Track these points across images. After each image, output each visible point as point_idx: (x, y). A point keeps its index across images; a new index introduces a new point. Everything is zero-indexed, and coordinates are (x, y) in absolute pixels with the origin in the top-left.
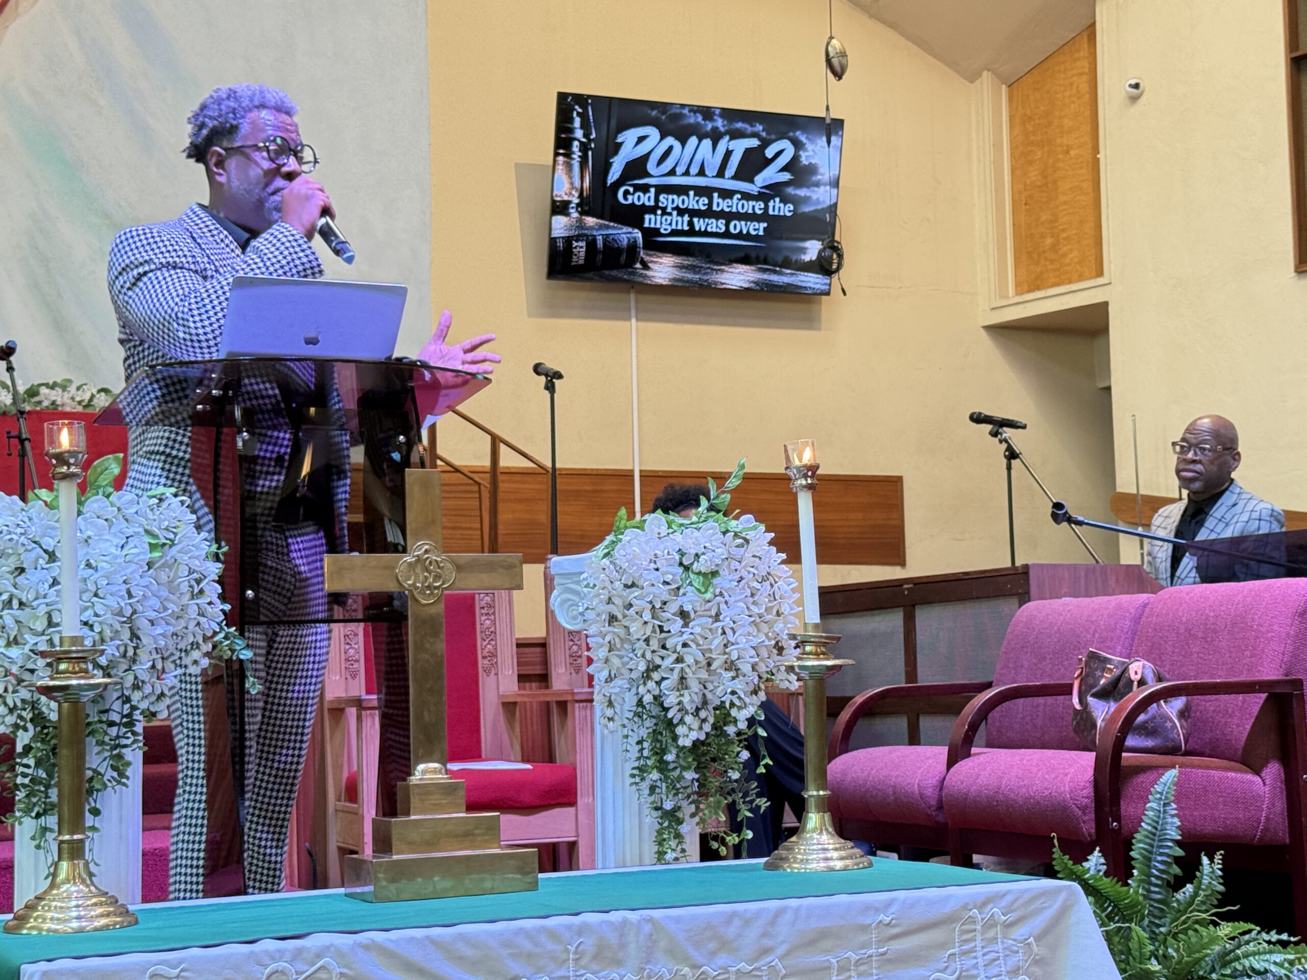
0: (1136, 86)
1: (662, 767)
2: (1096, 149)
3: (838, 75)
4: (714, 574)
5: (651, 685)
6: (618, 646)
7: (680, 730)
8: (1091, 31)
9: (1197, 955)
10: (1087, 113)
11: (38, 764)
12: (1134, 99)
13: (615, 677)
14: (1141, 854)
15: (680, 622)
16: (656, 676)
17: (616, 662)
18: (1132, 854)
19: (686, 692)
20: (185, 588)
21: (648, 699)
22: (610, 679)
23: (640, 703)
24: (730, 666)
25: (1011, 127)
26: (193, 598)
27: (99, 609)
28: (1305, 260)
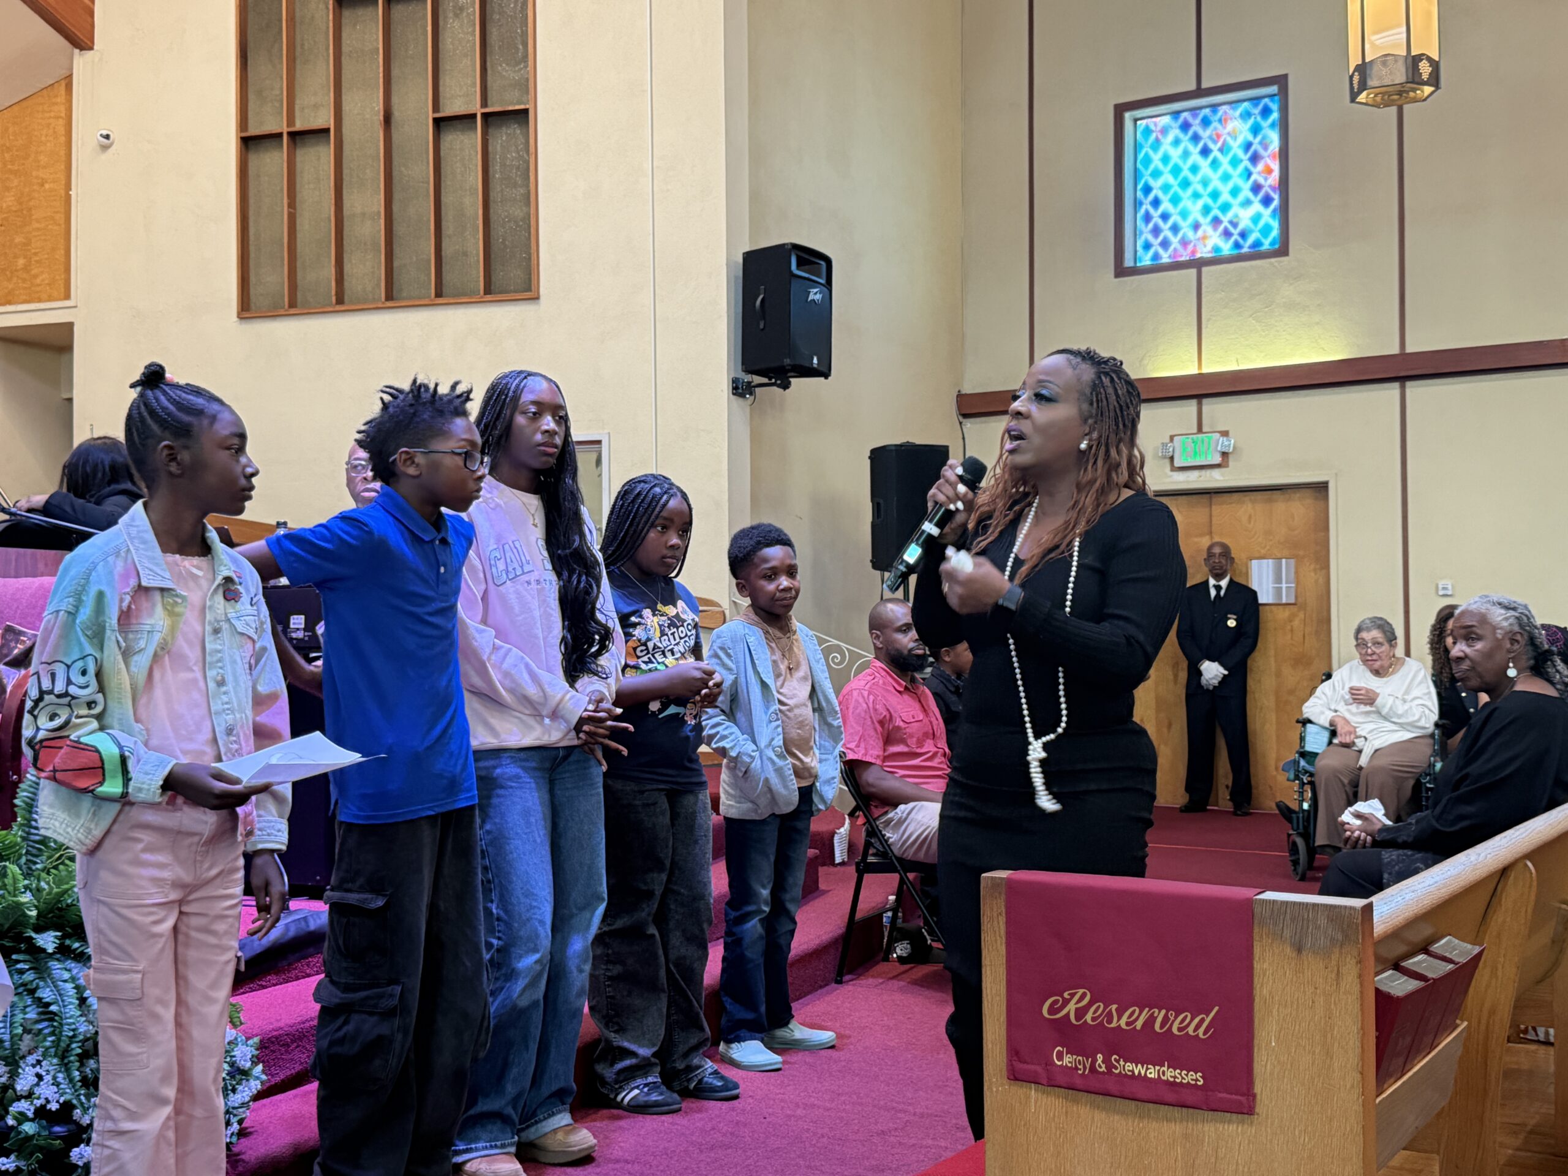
0: (107, 137)
2: (68, 186)
8: (69, 79)
9: (66, 887)
10: (62, 153)
12: (105, 148)
14: (24, 802)
18: (16, 802)
28: (247, 308)
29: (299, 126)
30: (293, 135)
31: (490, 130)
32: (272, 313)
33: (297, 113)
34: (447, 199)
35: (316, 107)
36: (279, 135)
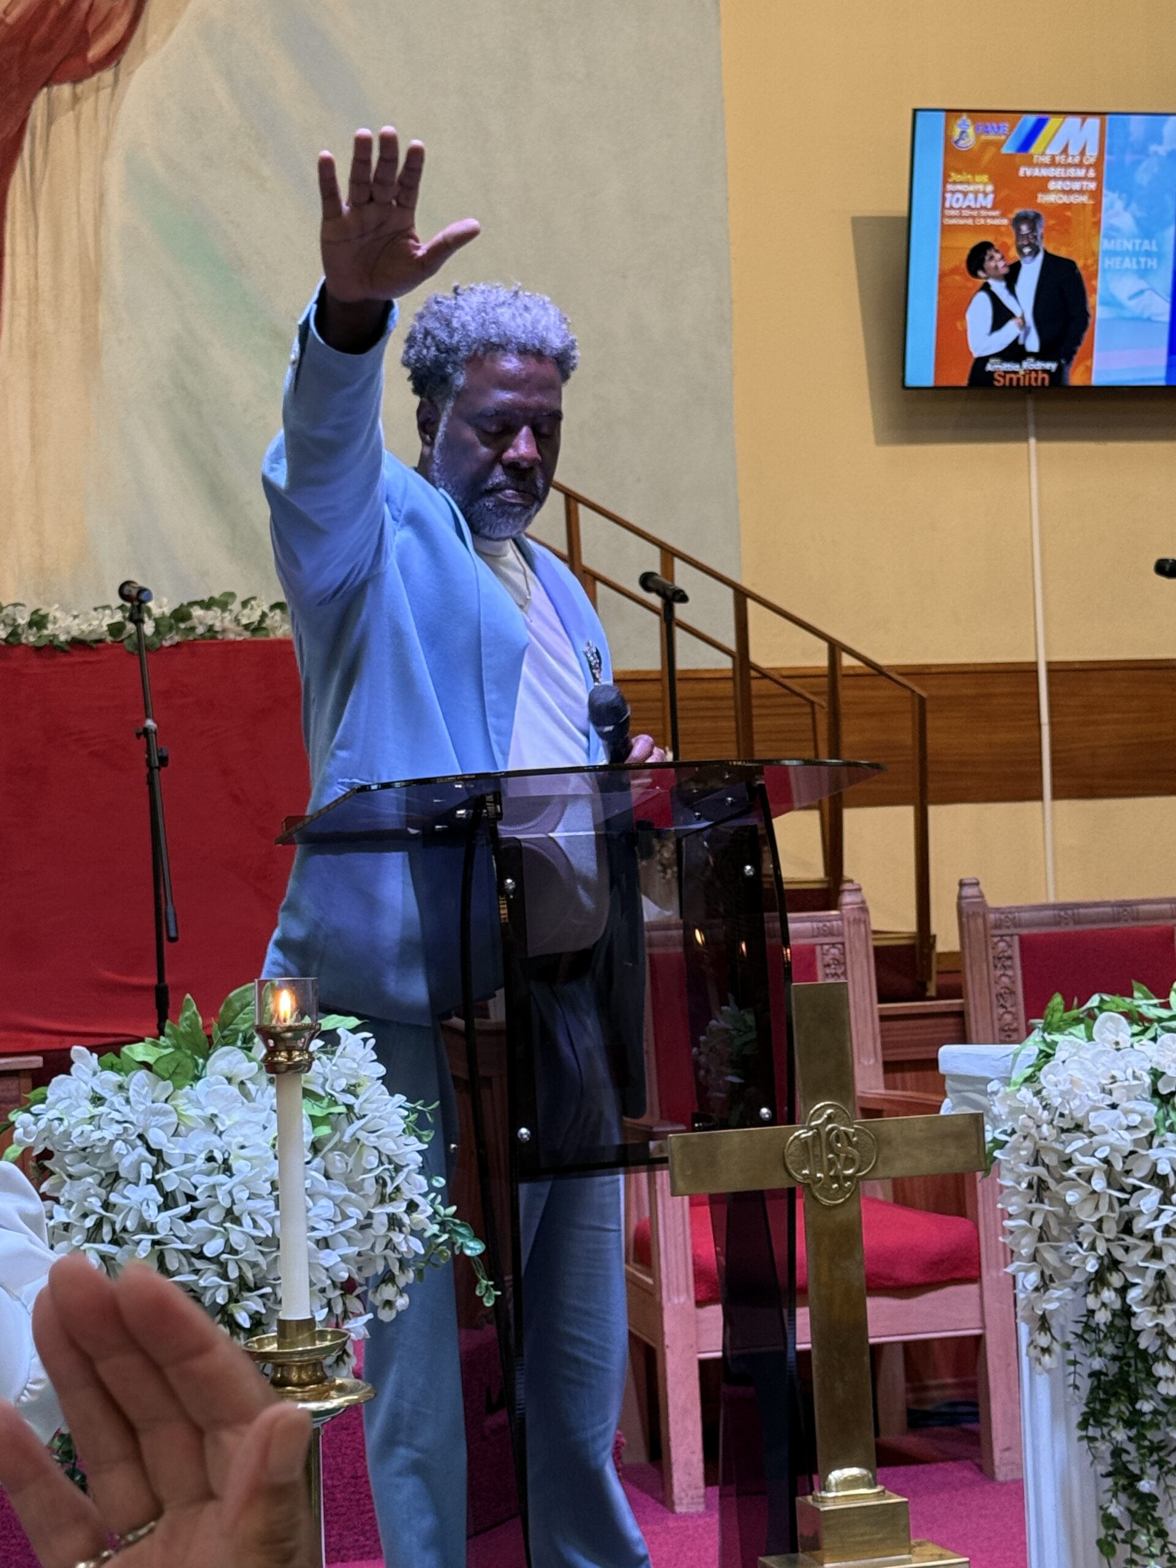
1: (1134, 1420)
5: (1108, 1294)
6: (1055, 1233)
13: (1052, 1280)
15: (1155, 1192)
16: (1116, 1280)
17: (1050, 1257)
19: (1168, 1307)
20: (371, 1188)
21: (1101, 1317)
22: (1042, 1285)
26: (382, 1200)
27: (237, 1238)
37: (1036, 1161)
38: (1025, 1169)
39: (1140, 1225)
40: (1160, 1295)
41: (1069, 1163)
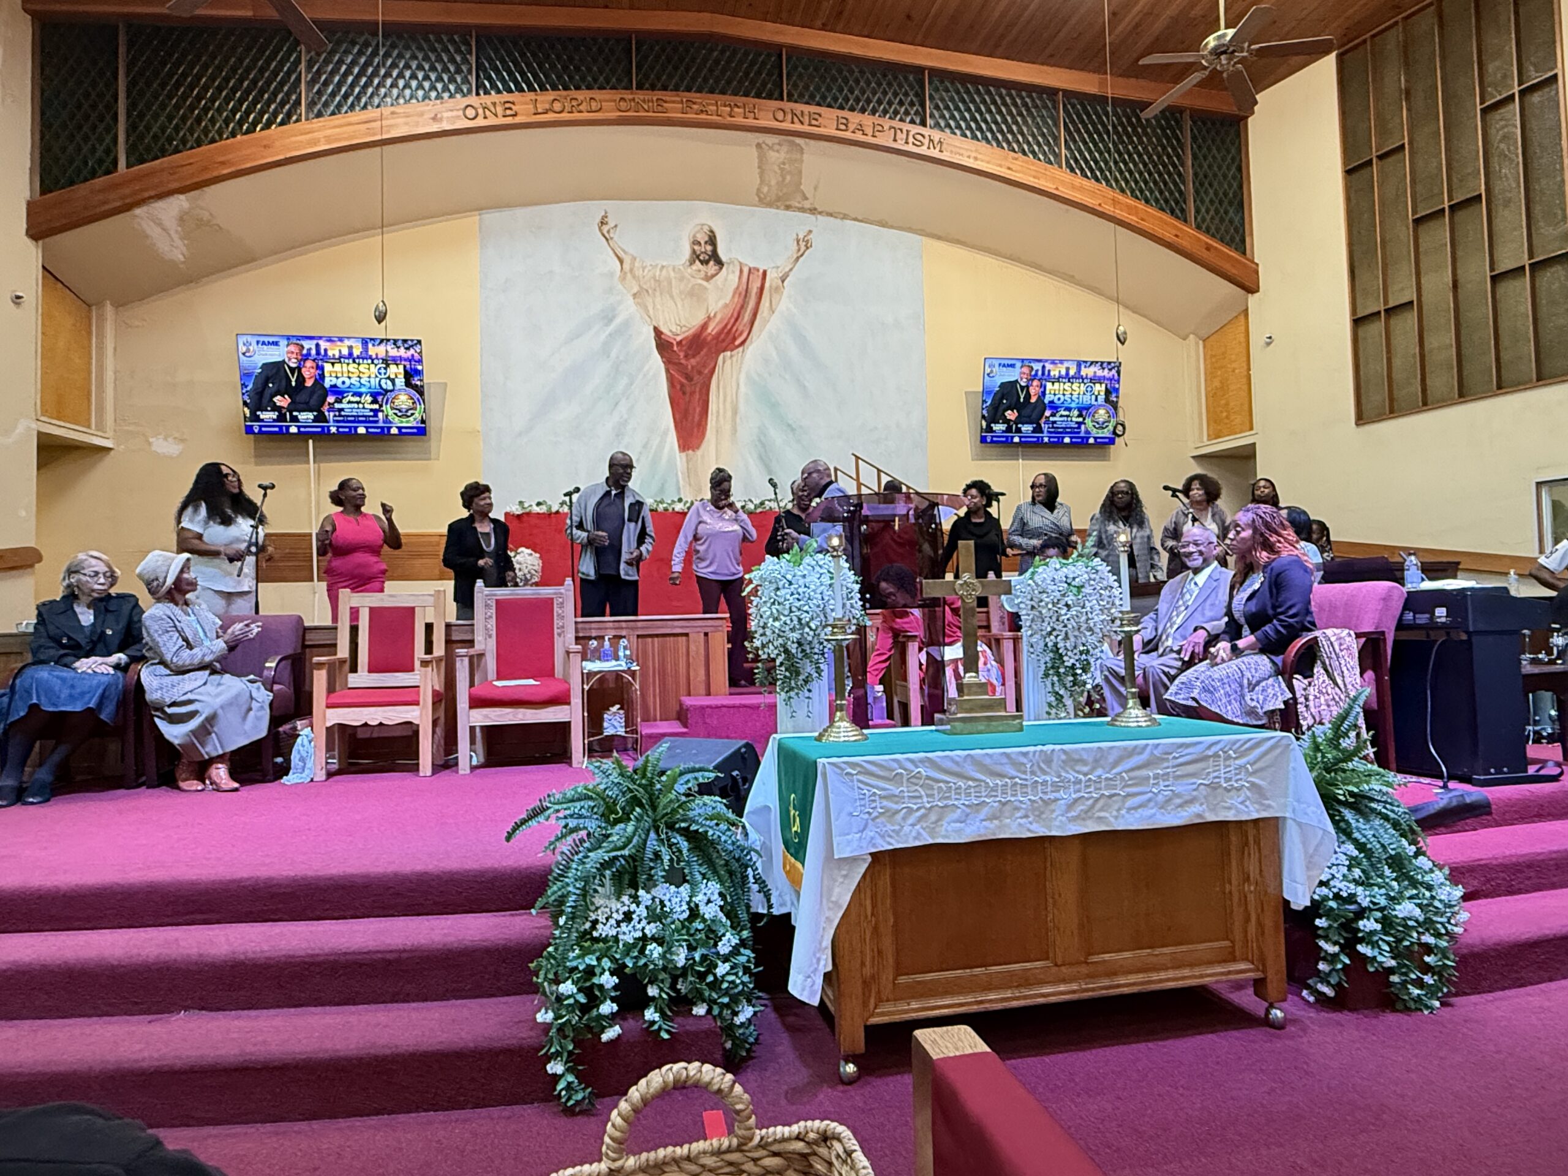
0: (1270, 338)
1: (1058, 674)
2: (1249, 369)
3: (1123, 343)
4: (1083, 586)
5: (1052, 637)
6: (1036, 620)
7: (1065, 658)
8: (1246, 311)
10: (1243, 352)
11: (786, 670)
12: (1268, 344)
15: (1066, 608)
16: (1055, 633)
17: (1034, 627)
19: (1068, 641)
20: (845, 595)
21: (1050, 644)
22: (1031, 635)
23: (1046, 645)
24: (1090, 629)
25: (1205, 360)
26: (848, 599)
28: (1361, 419)
29: (1391, 304)
30: (1386, 310)
31: (1536, 274)
32: (1379, 418)
33: (1390, 296)
34: (1503, 325)
35: (1402, 289)
36: (1379, 313)
37: (1032, 600)
38: (1028, 602)
39: (1061, 619)
40: (1066, 637)
41: (1041, 601)
